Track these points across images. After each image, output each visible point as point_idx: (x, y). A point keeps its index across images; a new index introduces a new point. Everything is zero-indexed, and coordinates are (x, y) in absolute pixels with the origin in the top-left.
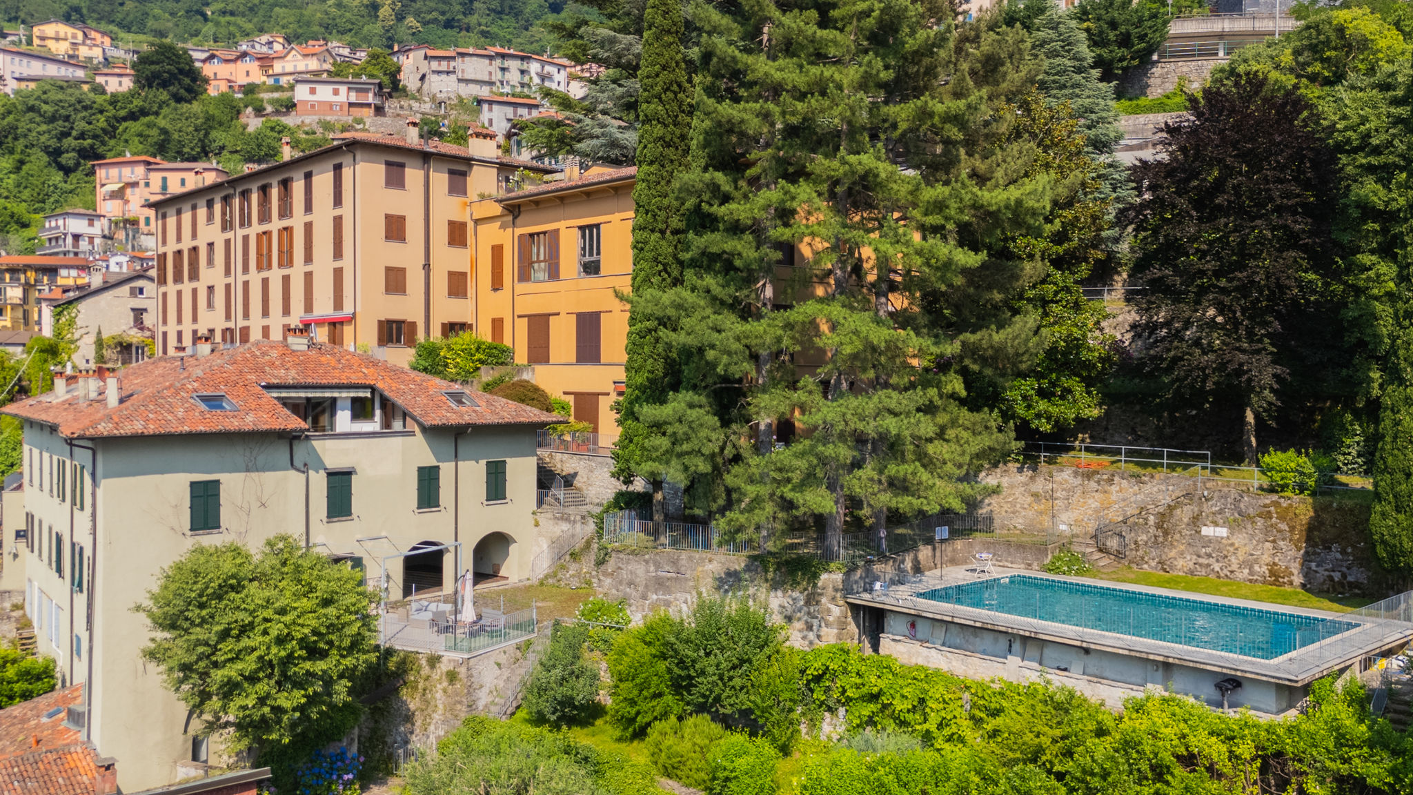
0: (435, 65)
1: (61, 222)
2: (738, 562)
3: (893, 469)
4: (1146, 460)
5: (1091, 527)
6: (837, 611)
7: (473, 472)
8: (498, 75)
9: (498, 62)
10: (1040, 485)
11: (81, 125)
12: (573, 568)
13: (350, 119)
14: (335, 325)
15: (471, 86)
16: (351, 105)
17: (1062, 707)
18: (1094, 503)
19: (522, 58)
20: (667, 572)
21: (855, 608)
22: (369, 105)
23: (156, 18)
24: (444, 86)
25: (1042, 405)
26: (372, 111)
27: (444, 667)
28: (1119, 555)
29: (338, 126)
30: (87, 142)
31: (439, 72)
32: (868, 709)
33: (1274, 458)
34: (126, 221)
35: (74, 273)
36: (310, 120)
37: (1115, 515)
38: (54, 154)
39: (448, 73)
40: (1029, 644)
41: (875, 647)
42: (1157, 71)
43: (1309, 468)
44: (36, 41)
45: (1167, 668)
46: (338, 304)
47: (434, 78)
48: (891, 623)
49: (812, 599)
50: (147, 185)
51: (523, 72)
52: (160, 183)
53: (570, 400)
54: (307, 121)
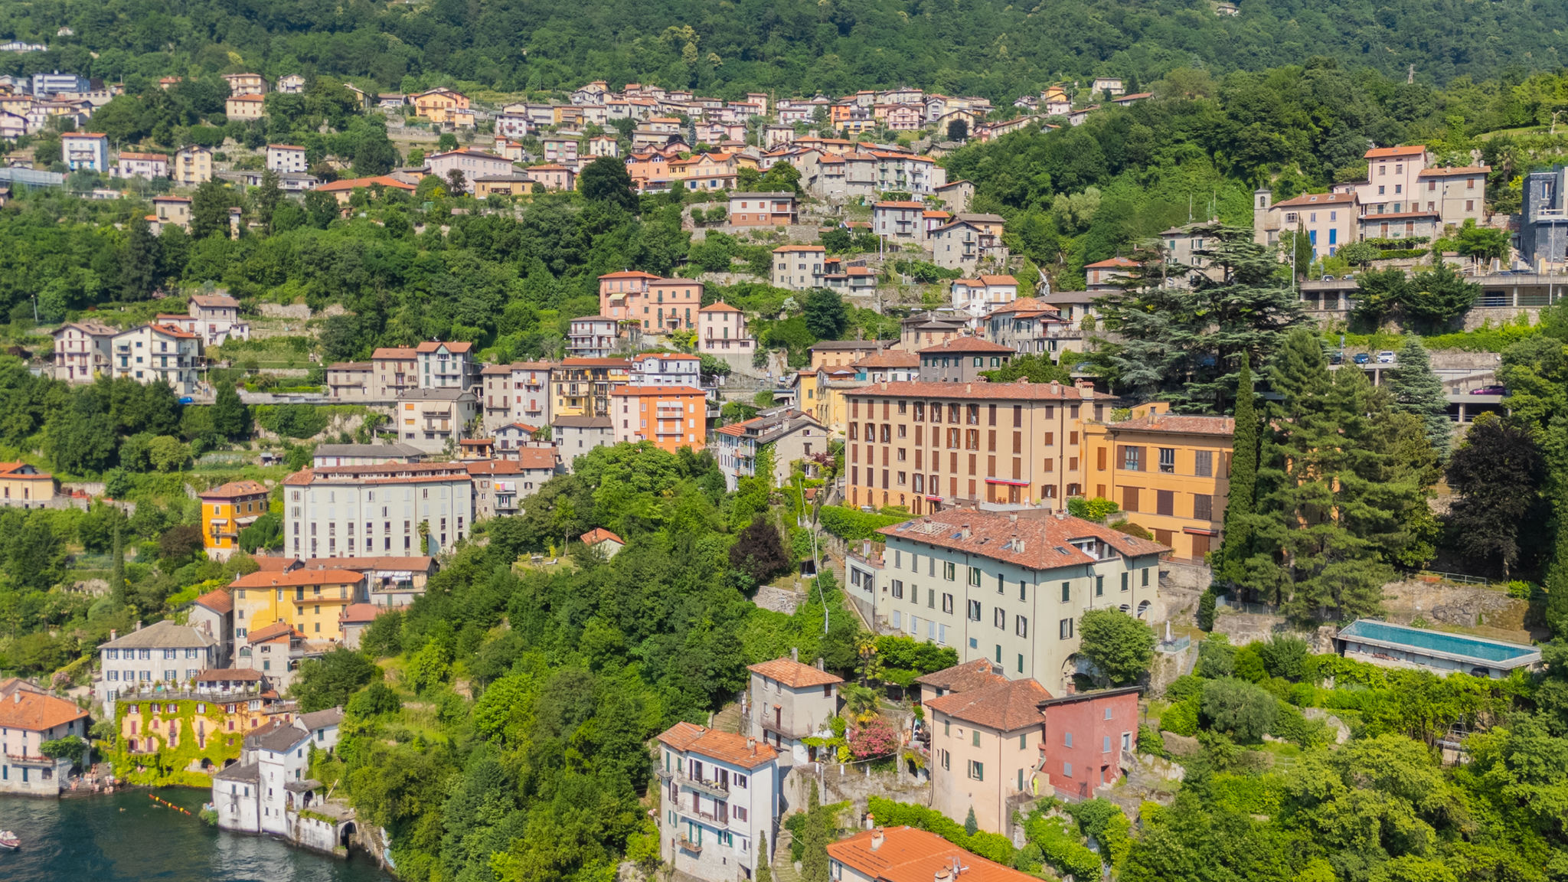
0: (827, 170)
1: (587, 327)
2: (1282, 620)
3: (1357, 591)
4: (1458, 579)
5: (1431, 607)
6: (1326, 641)
7: (1138, 573)
8: (878, 176)
9: (879, 165)
10: (1407, 588)
11: (567, 237)
12: (1182, 618)
13: (774, 228)
14: (1014, 487)
15: (857, 186)
16: (774, 215)
17: (1425, 675)
18: (1432, 597)
19: (899, 160)
20: (1248, 623)
21: (1334, 640)
22: (787, 215)
23: (483, 65)
24: (836, 189)
25: (1410, 554)
26: (789, 220)
27: (1164, 657)
28: (1444, 620)
29: (766, 234)
30: (572, 250)
31: (831, 176)
32: (1345, 677)
33: (1514, 584)
34: (632, 324)
35: (620, 372)
36: (743, 230)
37: (1442, 602)
38: (548, 260)
39: (838, 176)
40: (1411, 655)
41: (1342, 655)
42: (1471, 314)
43: (1528, 589)
44: (419, 112)
45: (1462, 664)
46: (1017, 473)
47: (827, 180)
48: (1349, 646)
49: (1316, 636)
50: (646, 296)
51: (899, 172)
52: (657, 295)
53: (1154, 533)
54: (741, 231)
